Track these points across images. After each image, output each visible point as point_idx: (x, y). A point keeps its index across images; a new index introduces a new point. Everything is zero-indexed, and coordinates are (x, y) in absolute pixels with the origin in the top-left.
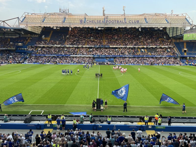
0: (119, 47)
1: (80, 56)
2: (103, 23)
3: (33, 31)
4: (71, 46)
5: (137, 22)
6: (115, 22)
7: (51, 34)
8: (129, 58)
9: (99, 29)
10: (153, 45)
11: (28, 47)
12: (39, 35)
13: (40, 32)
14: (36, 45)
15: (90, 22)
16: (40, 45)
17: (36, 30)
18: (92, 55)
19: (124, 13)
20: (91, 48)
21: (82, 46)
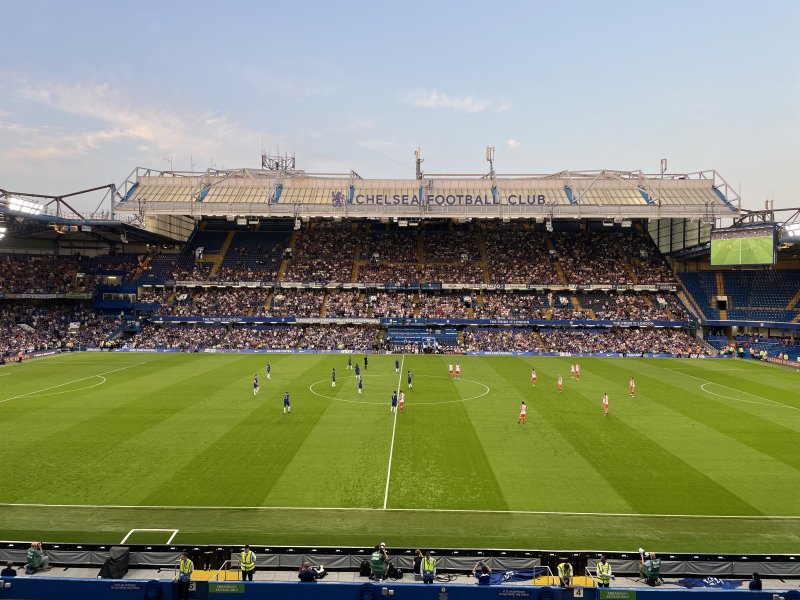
0: (476, 287)
1: (332, 321)
2: (415, 203)
3: (161, 233)
4: (299, 286)
5: (539, 200)
6: (457, 202)
7: (227, 245)
8: (516, 329)
9: (403, 224)
10: (601, 284)
11: (139, 289)
12: (184, 246)
13: (189, 234)
14: (169, 283)
15: (370, 202)
16: (183, 284)
17: (175, 229)
18: (376, 317)
19: (489, 171)
20: (374, 291)
21: (338, 284)
